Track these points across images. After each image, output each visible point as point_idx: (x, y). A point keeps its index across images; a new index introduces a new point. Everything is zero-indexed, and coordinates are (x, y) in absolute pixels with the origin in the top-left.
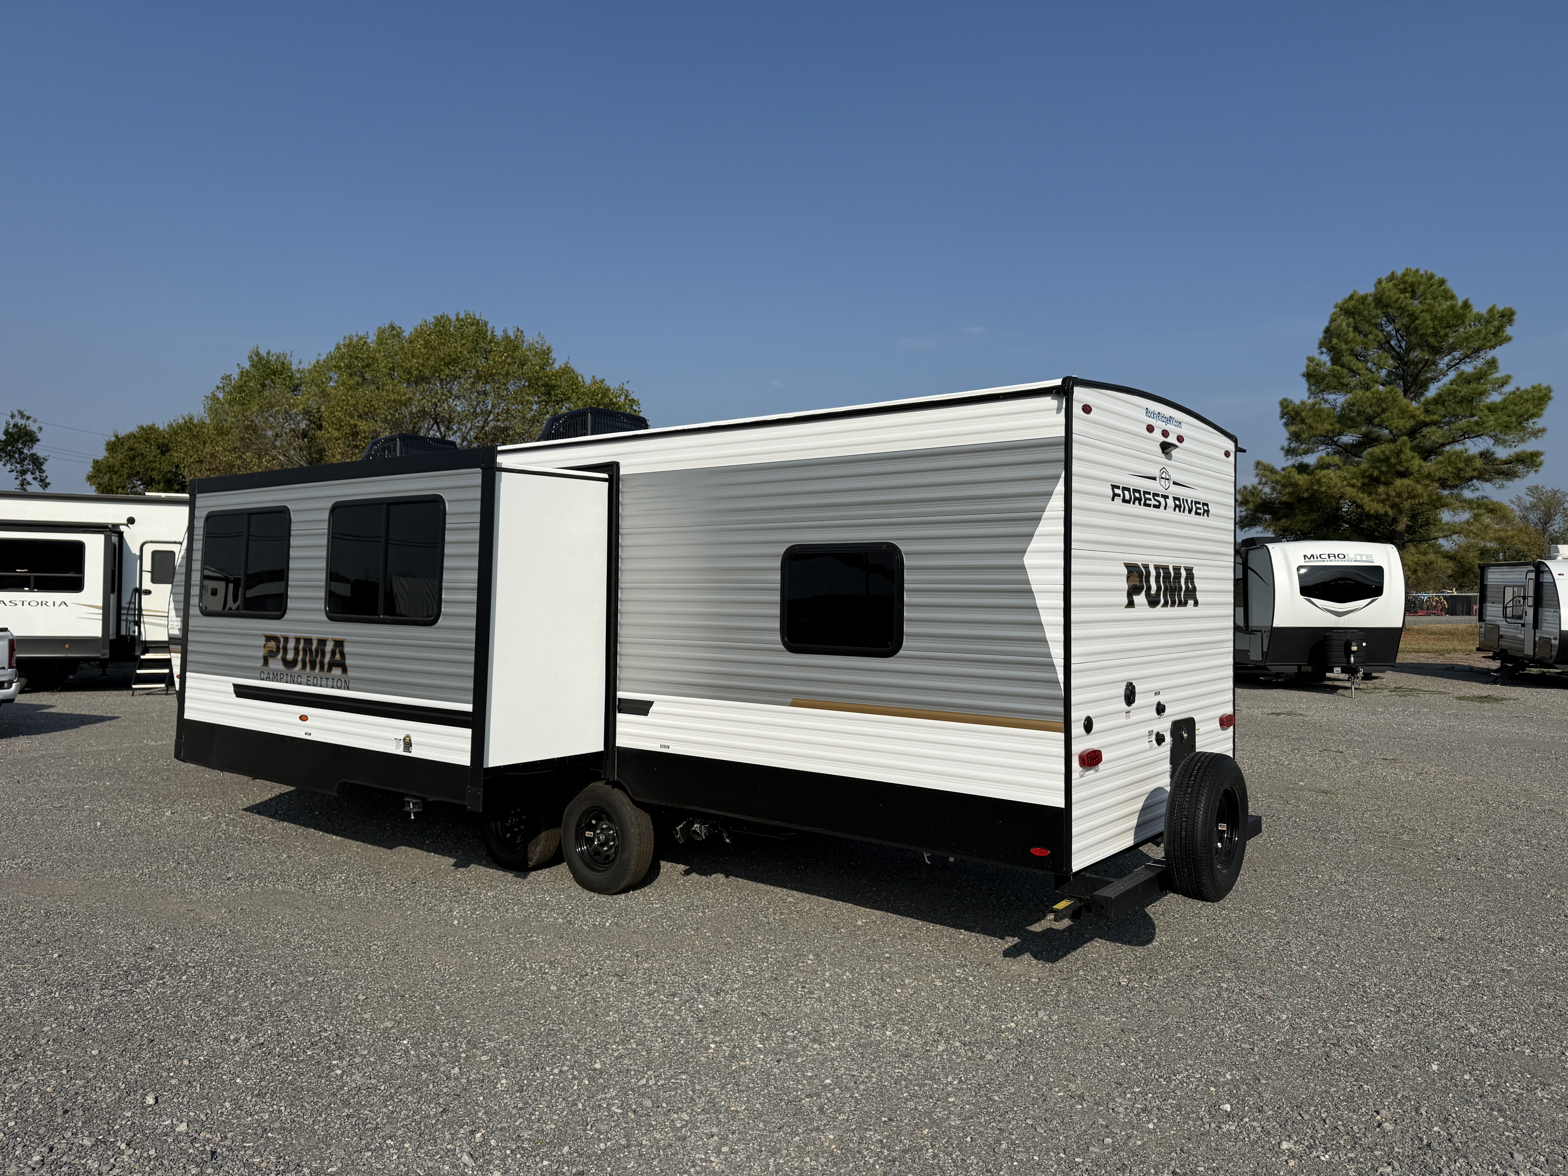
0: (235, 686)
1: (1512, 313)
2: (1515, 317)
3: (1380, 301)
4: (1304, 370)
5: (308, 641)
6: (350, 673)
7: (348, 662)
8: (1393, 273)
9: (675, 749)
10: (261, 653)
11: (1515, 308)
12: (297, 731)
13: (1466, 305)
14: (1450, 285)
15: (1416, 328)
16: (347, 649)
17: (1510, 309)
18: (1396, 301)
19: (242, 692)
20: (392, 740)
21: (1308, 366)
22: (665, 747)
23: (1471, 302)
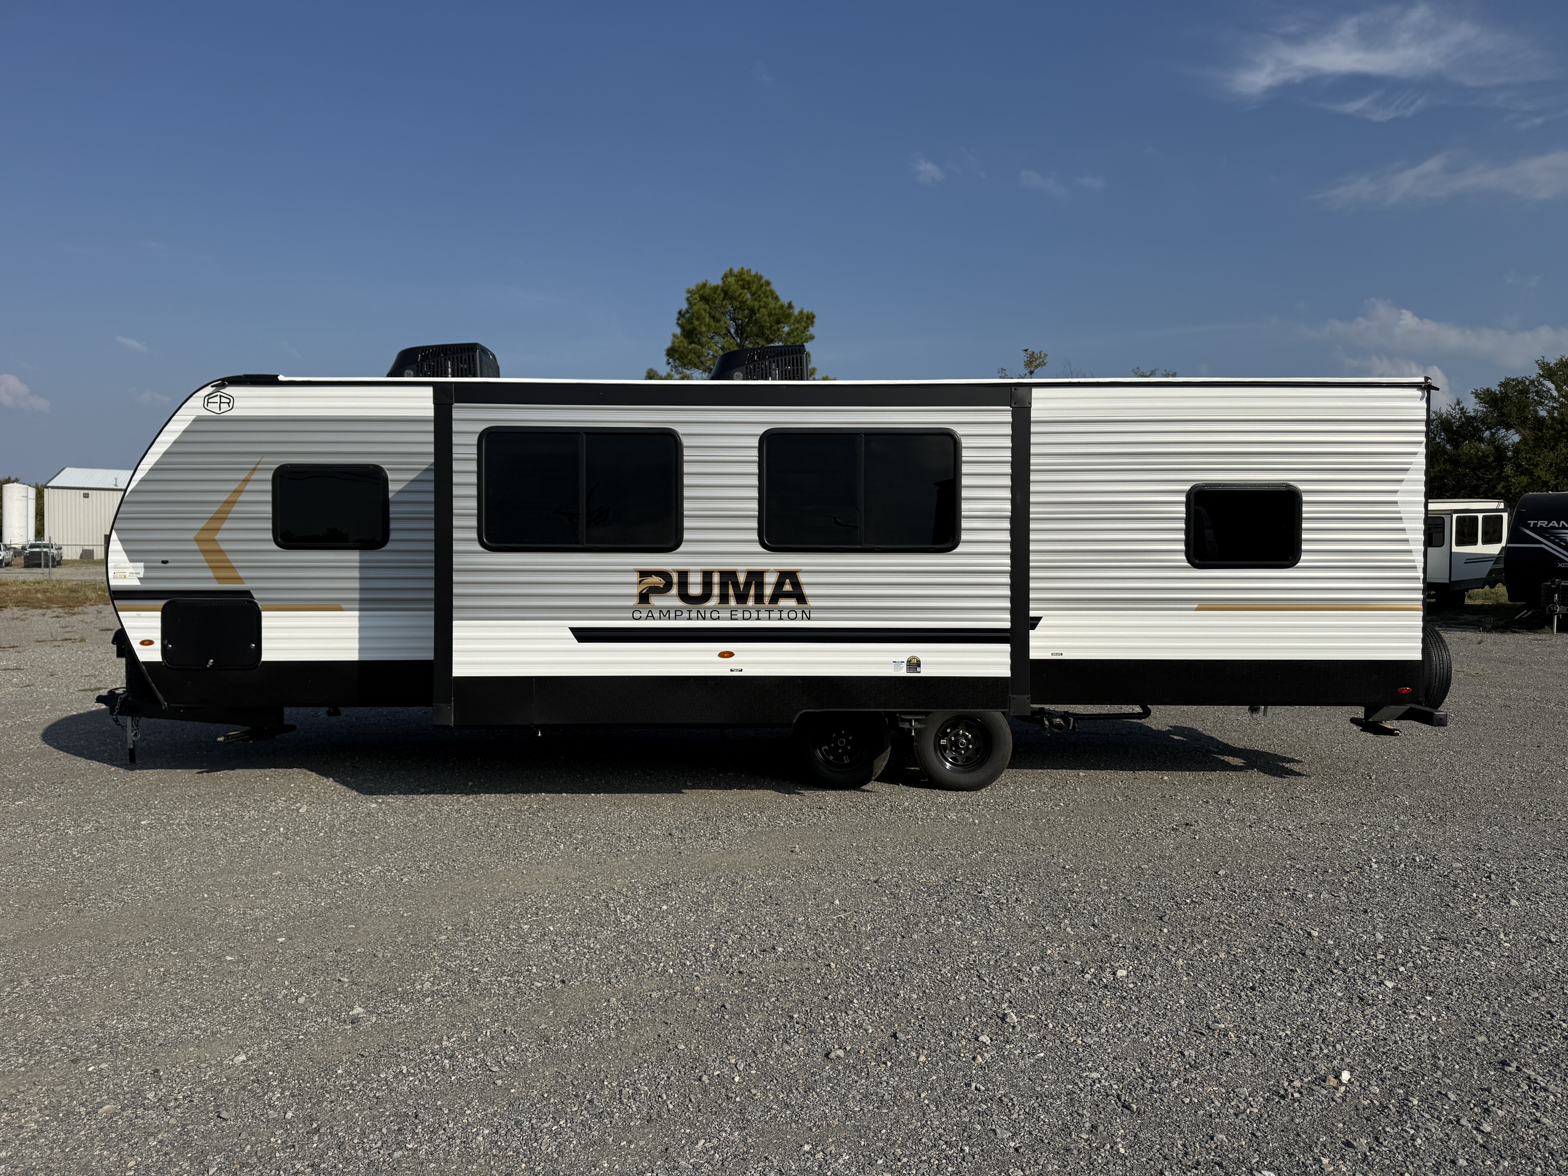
0: (573, 630)
1: (814, 317)
2: (815, 320)
3: (726, 292)
4: (668, 344)
5: (733, 574)
6: (812, 603)
7: (807, 591)
8: (731, 270)
9: (1068, 655)
10: (635, 590)
11: (815, 313)
12: (722, 669)
13: (790, 306)
14: (774, 287)
15: (756, 320)
16: (802, 578)
17: (811, 313)
18: (740, 295)
19: (583, 635)
20: (891, 664)
21: (674, 343)
22: (1057, 654)
23: (793, 304)
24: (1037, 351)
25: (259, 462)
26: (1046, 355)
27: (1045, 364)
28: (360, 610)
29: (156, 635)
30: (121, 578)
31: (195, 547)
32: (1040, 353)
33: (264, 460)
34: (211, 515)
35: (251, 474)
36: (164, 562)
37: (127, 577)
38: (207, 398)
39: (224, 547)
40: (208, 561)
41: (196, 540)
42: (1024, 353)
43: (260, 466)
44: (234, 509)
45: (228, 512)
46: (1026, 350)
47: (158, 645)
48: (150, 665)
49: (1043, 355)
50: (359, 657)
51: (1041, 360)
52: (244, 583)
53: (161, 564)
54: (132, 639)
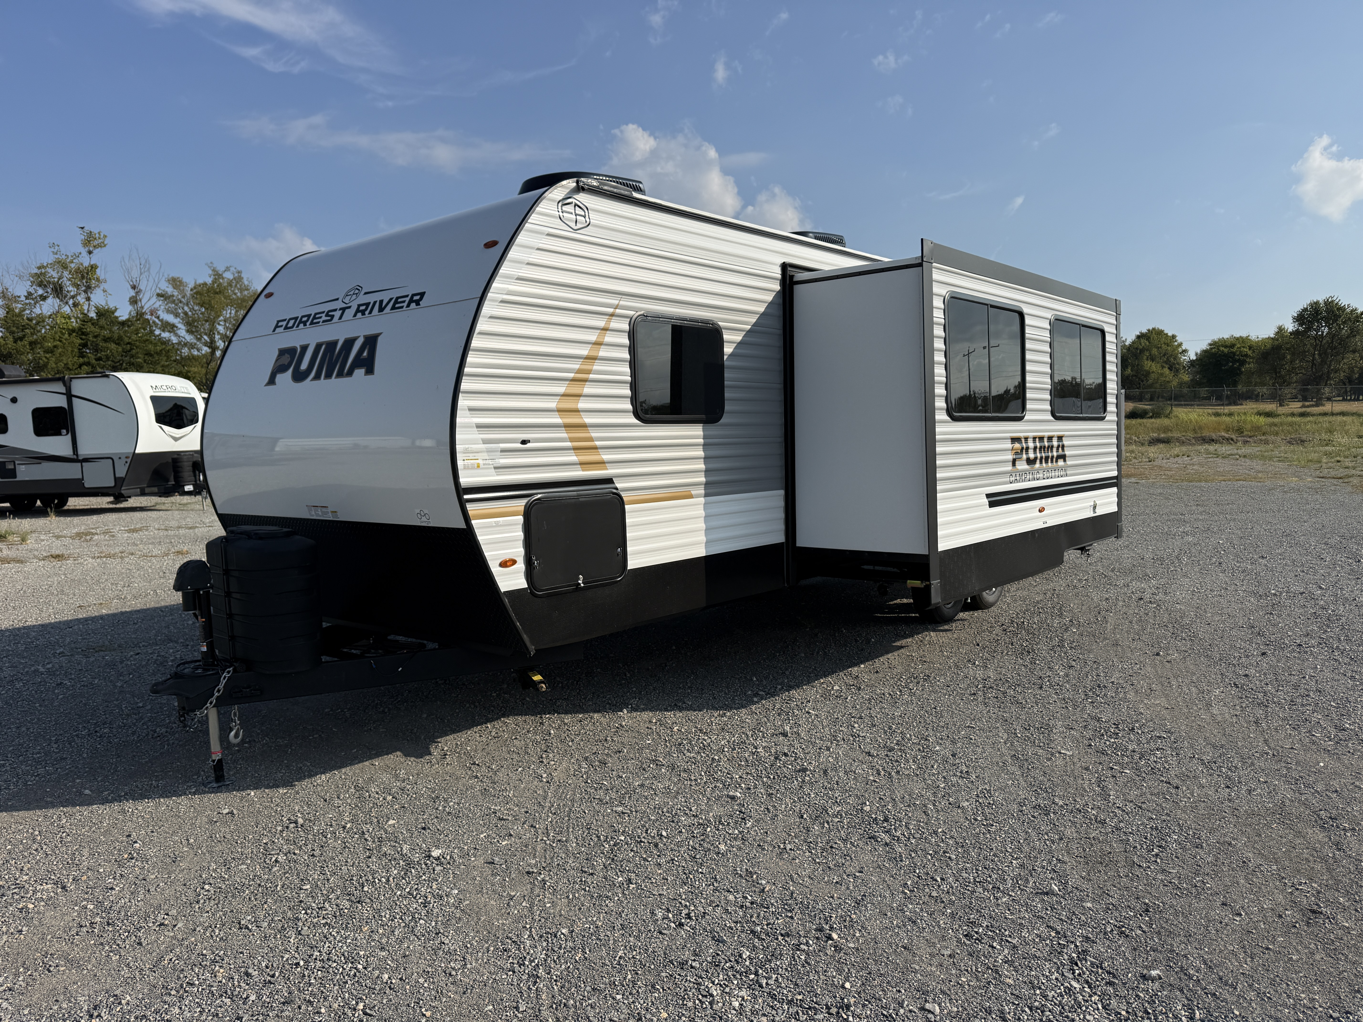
0: (989, 496)
5: (1043, 439)
7: (1066, 452)
12: (1038, 523)
16: (1065, 442)
19: (996, 500)
20: (1088, 508)
24: (95, 231)
25: (618, 305)
26: (105, 236)
27: (105, 246)
28: (706, 495)
29: (518, 552)
30: (473, 468)
31: (557, 420)
32: (99, 233)
33: (622, 303)
34: (571, 375)
35: (609, 321)
36: (524, 442)
37: (481, 466)
38: (560, 204)
39: (588, 419)
40: (571, 440)
41: (559, 411)
42: (80, 231)
43: (618, 311)
44: (595, 367)
45: (589, 372)
46: (82, 228)
47: (521, 566)
48: (514, 594)
49: (102, 236)
50: (706, 552)
51: (100, 241)
52: (607, 469)
53: (519, 446)
54: (490, 560)
